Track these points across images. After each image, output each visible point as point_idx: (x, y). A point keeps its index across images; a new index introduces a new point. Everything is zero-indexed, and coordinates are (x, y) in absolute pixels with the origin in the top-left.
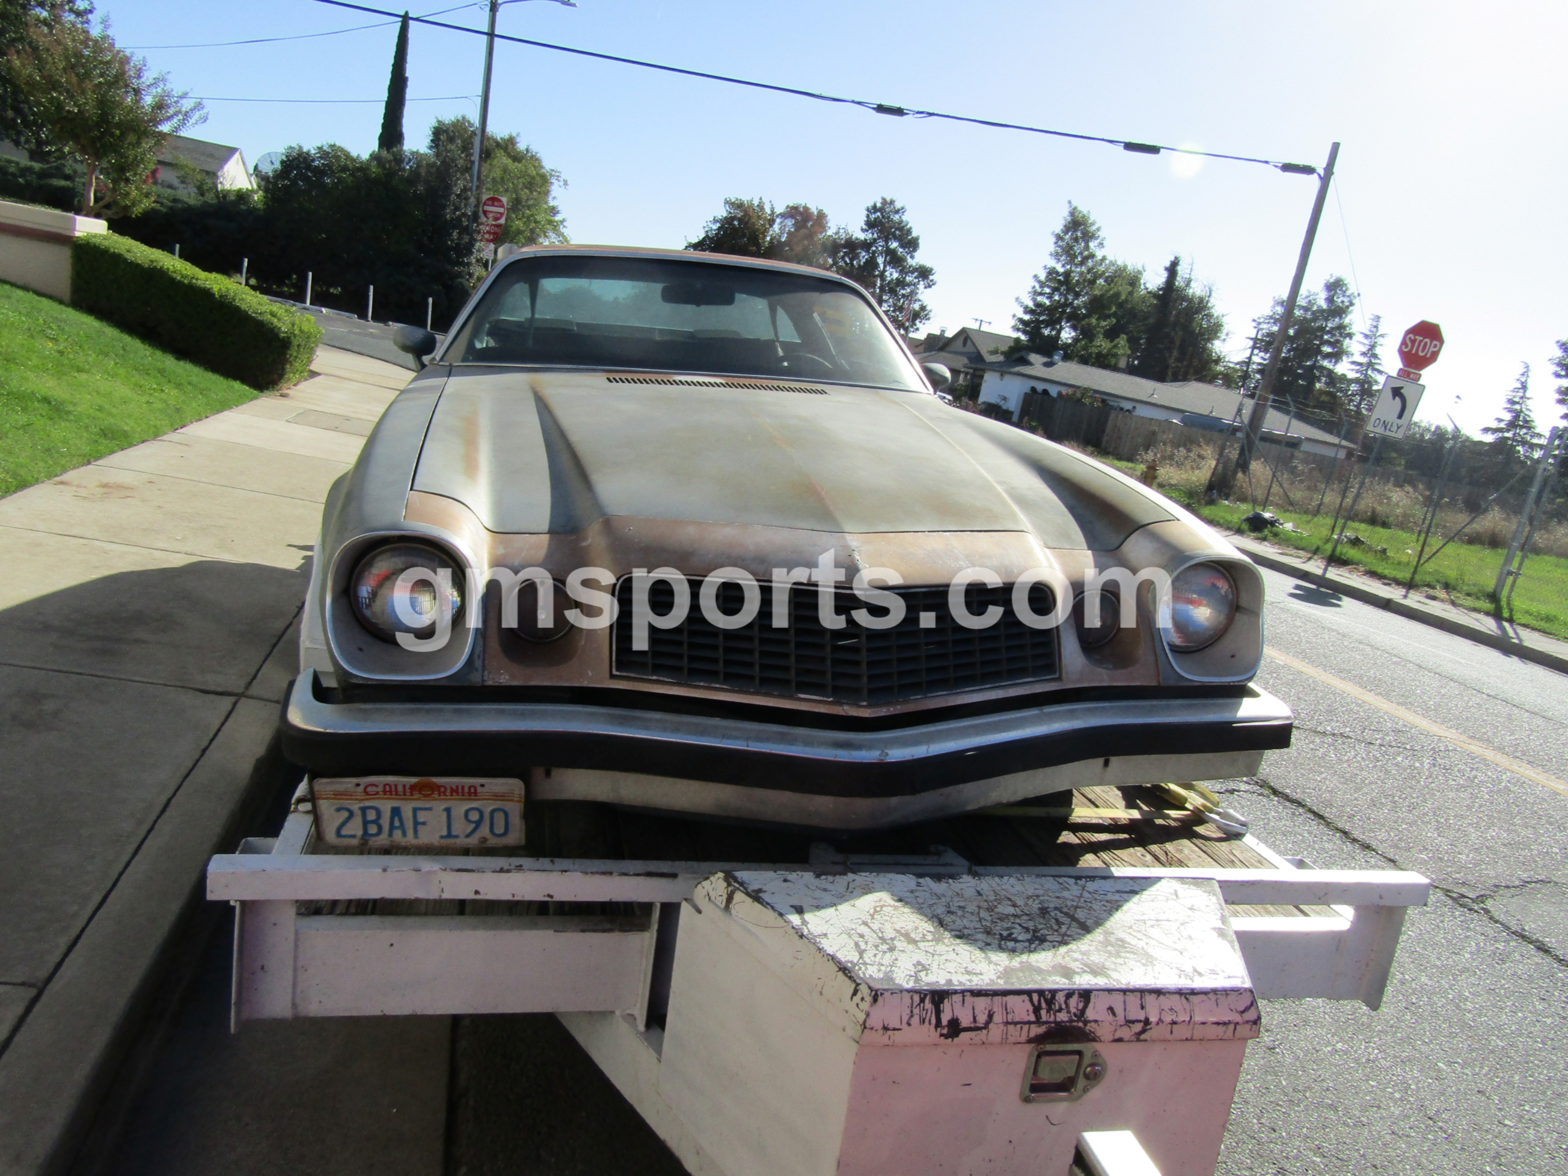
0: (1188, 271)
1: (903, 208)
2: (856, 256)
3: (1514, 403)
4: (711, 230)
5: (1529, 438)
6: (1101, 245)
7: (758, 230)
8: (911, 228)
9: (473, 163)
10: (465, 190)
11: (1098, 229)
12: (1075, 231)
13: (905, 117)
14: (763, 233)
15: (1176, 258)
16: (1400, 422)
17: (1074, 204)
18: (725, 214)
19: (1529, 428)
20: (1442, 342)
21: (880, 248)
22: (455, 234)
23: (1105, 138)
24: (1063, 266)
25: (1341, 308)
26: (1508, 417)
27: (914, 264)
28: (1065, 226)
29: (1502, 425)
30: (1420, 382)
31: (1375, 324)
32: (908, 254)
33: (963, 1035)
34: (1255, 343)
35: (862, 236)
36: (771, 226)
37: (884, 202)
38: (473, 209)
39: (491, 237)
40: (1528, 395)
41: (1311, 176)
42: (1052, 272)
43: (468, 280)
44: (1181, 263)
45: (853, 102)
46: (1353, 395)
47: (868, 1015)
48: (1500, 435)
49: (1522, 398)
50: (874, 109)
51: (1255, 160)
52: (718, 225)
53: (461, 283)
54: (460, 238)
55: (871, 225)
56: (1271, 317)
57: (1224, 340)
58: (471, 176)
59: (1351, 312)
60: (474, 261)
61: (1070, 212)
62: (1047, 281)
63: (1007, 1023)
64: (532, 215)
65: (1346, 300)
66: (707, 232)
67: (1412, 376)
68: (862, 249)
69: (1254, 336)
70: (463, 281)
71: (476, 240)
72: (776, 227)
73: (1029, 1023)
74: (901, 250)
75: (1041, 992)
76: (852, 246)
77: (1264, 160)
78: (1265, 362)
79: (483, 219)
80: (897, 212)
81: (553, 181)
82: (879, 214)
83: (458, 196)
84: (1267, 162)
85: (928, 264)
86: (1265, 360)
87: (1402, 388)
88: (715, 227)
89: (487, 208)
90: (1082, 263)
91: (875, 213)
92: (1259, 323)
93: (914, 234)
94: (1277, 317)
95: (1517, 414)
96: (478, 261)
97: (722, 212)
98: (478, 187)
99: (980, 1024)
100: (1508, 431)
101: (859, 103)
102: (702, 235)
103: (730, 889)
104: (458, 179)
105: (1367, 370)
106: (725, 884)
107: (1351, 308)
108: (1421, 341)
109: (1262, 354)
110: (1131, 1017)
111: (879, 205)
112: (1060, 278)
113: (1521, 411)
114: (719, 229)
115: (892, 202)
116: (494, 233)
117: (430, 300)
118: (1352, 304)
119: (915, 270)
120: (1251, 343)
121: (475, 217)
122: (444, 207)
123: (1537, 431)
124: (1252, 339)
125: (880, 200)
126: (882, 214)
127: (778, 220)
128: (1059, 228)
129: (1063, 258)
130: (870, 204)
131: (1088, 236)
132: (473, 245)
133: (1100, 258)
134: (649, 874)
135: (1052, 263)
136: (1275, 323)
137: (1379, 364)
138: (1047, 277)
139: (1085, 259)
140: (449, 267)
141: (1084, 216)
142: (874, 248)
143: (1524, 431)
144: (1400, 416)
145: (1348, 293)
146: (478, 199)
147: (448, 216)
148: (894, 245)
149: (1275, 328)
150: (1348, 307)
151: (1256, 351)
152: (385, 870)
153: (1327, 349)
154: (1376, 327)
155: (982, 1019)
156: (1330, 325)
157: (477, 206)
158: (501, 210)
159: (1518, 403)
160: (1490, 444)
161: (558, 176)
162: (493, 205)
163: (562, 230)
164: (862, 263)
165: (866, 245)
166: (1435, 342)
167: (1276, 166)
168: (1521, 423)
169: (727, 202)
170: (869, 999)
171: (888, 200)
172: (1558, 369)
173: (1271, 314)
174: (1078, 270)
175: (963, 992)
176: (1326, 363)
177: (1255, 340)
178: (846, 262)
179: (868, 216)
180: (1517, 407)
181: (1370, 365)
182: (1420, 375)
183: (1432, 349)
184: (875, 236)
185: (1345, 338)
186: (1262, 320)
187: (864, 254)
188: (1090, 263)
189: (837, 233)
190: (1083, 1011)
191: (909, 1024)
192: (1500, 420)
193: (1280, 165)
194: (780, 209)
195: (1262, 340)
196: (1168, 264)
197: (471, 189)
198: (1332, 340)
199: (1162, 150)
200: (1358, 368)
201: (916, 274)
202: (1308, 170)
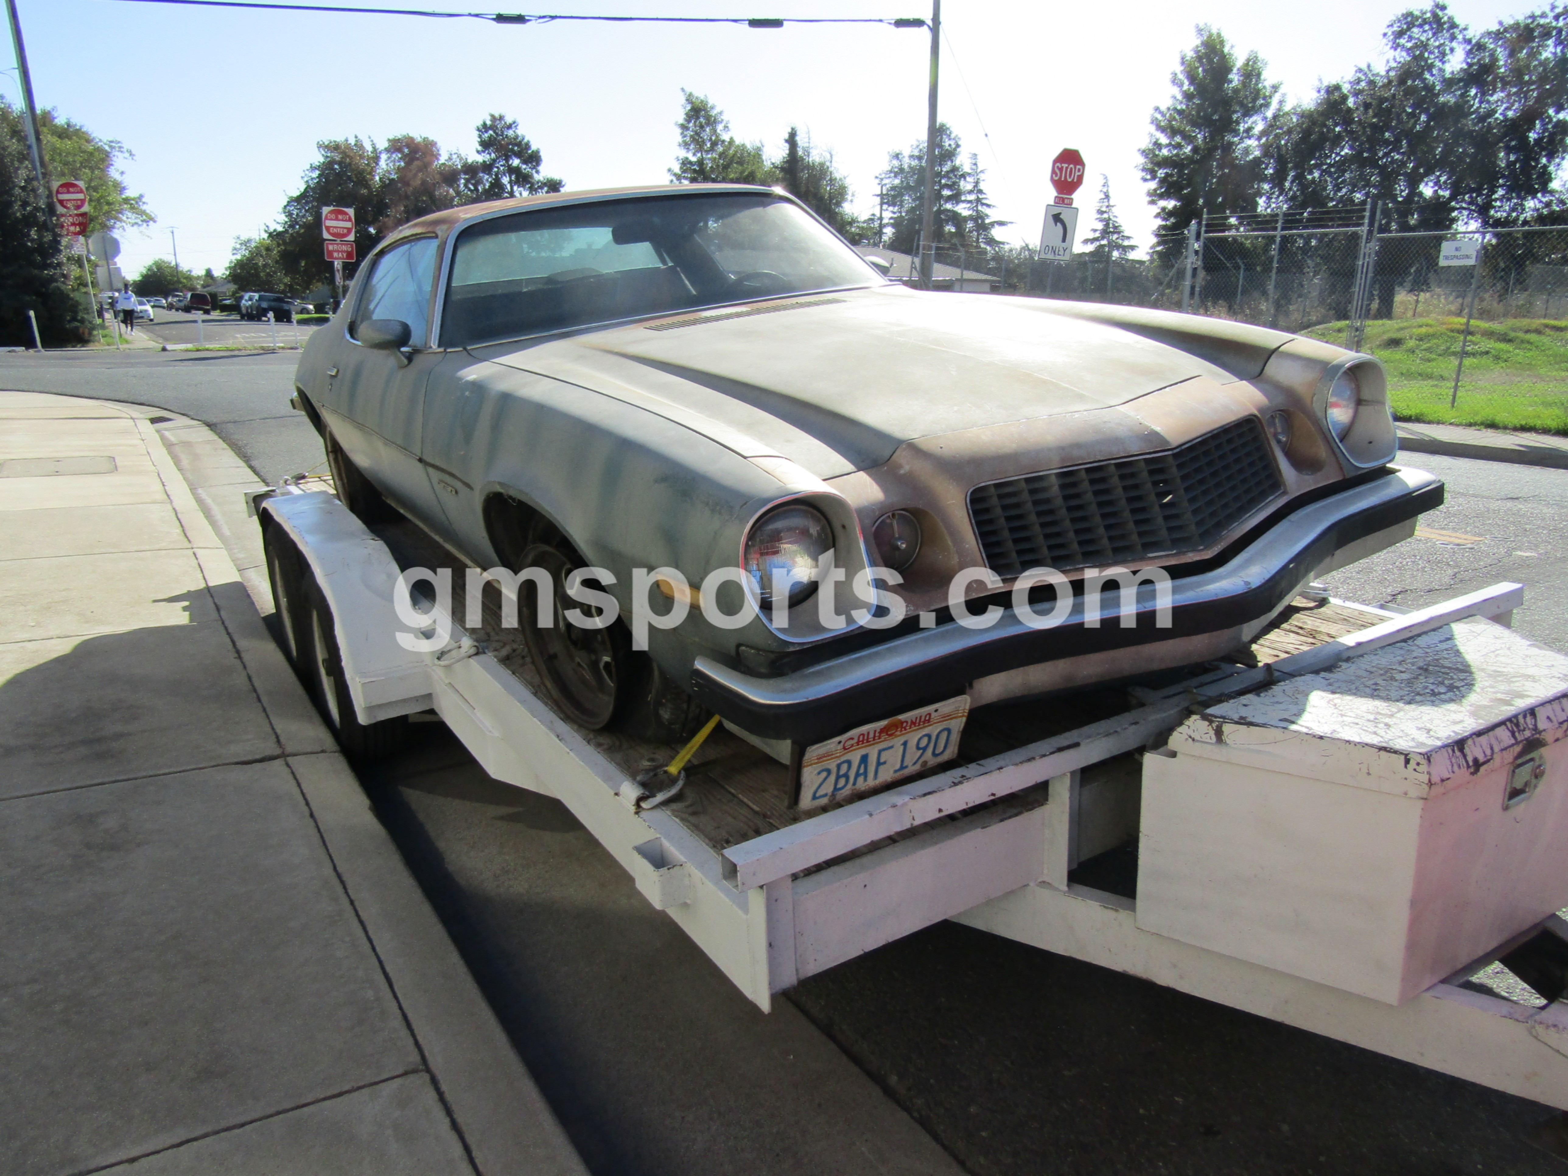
0: (807, 140)
1: (514, 123)
2: (479, 182)
3: (1102, 213)
4: (312, 179)
5: (1120, 242)
6: (726, 127)
7: (364, 171)
8: (528, 142)
9: (29, 147)
10: (29, 180)
11: (721, 113)
12: (698, 118)
13: (528, 24)
14: (370, 173)
15: (793, 129)
16: (1064, 245)
17: (688, 90)
18: (322, 160)
19: (1119, 233)
20: (1082, 164)
21: (502, 168)
22: (33, 234)
23: (730, 18)
24: (694, 154)
25: (950, 152)
26: (1100, 226)
27: (542, 179)
28: (687, 114)
29: (1097, 234)
30: (1073, 206)
31: (974, 161)
32: (532, 169)
33: (1482, 769)
34: (882, 199)
35: (480, 159)
36: (377, 164)
37: (493, 118)
38: (46, 200)
39: (78, 229)
40: (1111, 203)
41: (921, 28)
42: (685, 163)
43: (63, 283)
44: (798, 133)
45: (470, 15)
46: (970, 232)
47: (1429, 773)
48: (1098, 243)
49: (1107, 207)
50: (493, 19)
51: (870, 20)
52: (317, 172)
53: (58, 288)
54: (41, 237)
55: (486, 145)
56: (891, 172)
57: (852, 201)
58: (33, 162)
59: (958, 154)
60: (65, 260)
61: (687, 100)
62: (683, 172)
63: (1502, 750)
64: (102, 197)
65: (952, 143)
66: (307, 182)
67: (1066, 201)
68: (483, 172)
69: (879, 193)
70: (59, 284)
71: (60, 236)
72: (383, 163)
73: (1513, 745)
74: (524, 166)
75: (1510, 720)
76: (471, 170)
77: (878, 18)
78: (895, 216)
79: (60, 210)
80: (509, 127)
81: (117, 153)
82: (491, 132)
83: (23, 188)
84: (881, 21)
85: (556, 176)
86: (894, 213)
87: (1060, 214)
88: (316, 174)
89: (61, 197)
90: (712, 149)
91: (486, 132)
92: (882, 179)
93: (534, 147)
94: (896, 170)
95: (1107, 222)
96: (69, 259)
97: (318, 158)
98: (44, 175)
99: (1489, 758)
100: (1103, 238)
101: (477, 16)
102: (302, 187)
103: (1214, 725)
104: (18, 169)
105: (977, 206)
106: (1207, 723)
107: (958, 150)
108: (1067, 168)
109: (891, 208)
110: (1561, 720)
111: (489, 123)
112: (695, 167)
113: (1110, 219)
114: (320, 176)
115: (501, 118)
116: (80, 224)
117: (32, 313)
118: (958, 146)
119: (544, 184)
120: (878, 199)
121: (51, 210)
122: (10, 204)
123: (1126, 234)
124: (878, 195)
125: (489, 118)
126: (495, 132)
127: (384, 157)
128: (681, 118)
129: (692, 146)
130: (479, 123)
131: (712, 121)
132: (59, 243)
133: (728, 140)
134: (1060, 749)
135: (683, 154)
136: (895, 176)
137: (986, 198)
138: (681, 168)
139: (714, 144)
140: (36, 272)
141: (702, 102)
142: (496, 170)
143: (1115, 236)
144: (1064, 240)
145: (953, 136)
146: (49, 189)
147: (18, 214)
148: (516, 162)
149: (897, 182)
150: (955, 149)
151: (885, 207)
152: (871, 815)
153: (946, 192)
154: (975, 164)
155: (1488, 752)
156: (944, 169)
157: (50, 196)
158: (81, 196)
159: (1105, 212)
160: (1091, 253)
161: (120, 147)
162: (69, 192)
163: (144, 207)
164: (487, 187)
165: (487, 167)
166: (1078, 167)
167: (890, 24)
168: (1112, 230)
169: (320, 146)
170: (1424, 762)
171: (497, 116)
172: (1144, 174)
173: (889, 168)
174: (709, 156)
175: (1471, 735)
176: (949, 206)
177: (881, 196)
178: (470, 190)
179: (480, 136)
180: (1105, 216)
181: (978, 200)
182: (1072, 199)
183: (1077, 174)
184: (493, 155)
185: (960, 179)
186: (883, 176)
187: (486, 177)
188: (720, 149)
189: (450, 159)
190: (1535, 725)
191: (1453, 772)
192: (1095, 231)
193: (893, 22)
194: (382, 145)
195: (887, 194)
196: (787, 136)
197: (36, 178)
198: (949, 183)
199: (785, 23)
200: (969, 205)
201: (546, 189)
202: (918, 23)
